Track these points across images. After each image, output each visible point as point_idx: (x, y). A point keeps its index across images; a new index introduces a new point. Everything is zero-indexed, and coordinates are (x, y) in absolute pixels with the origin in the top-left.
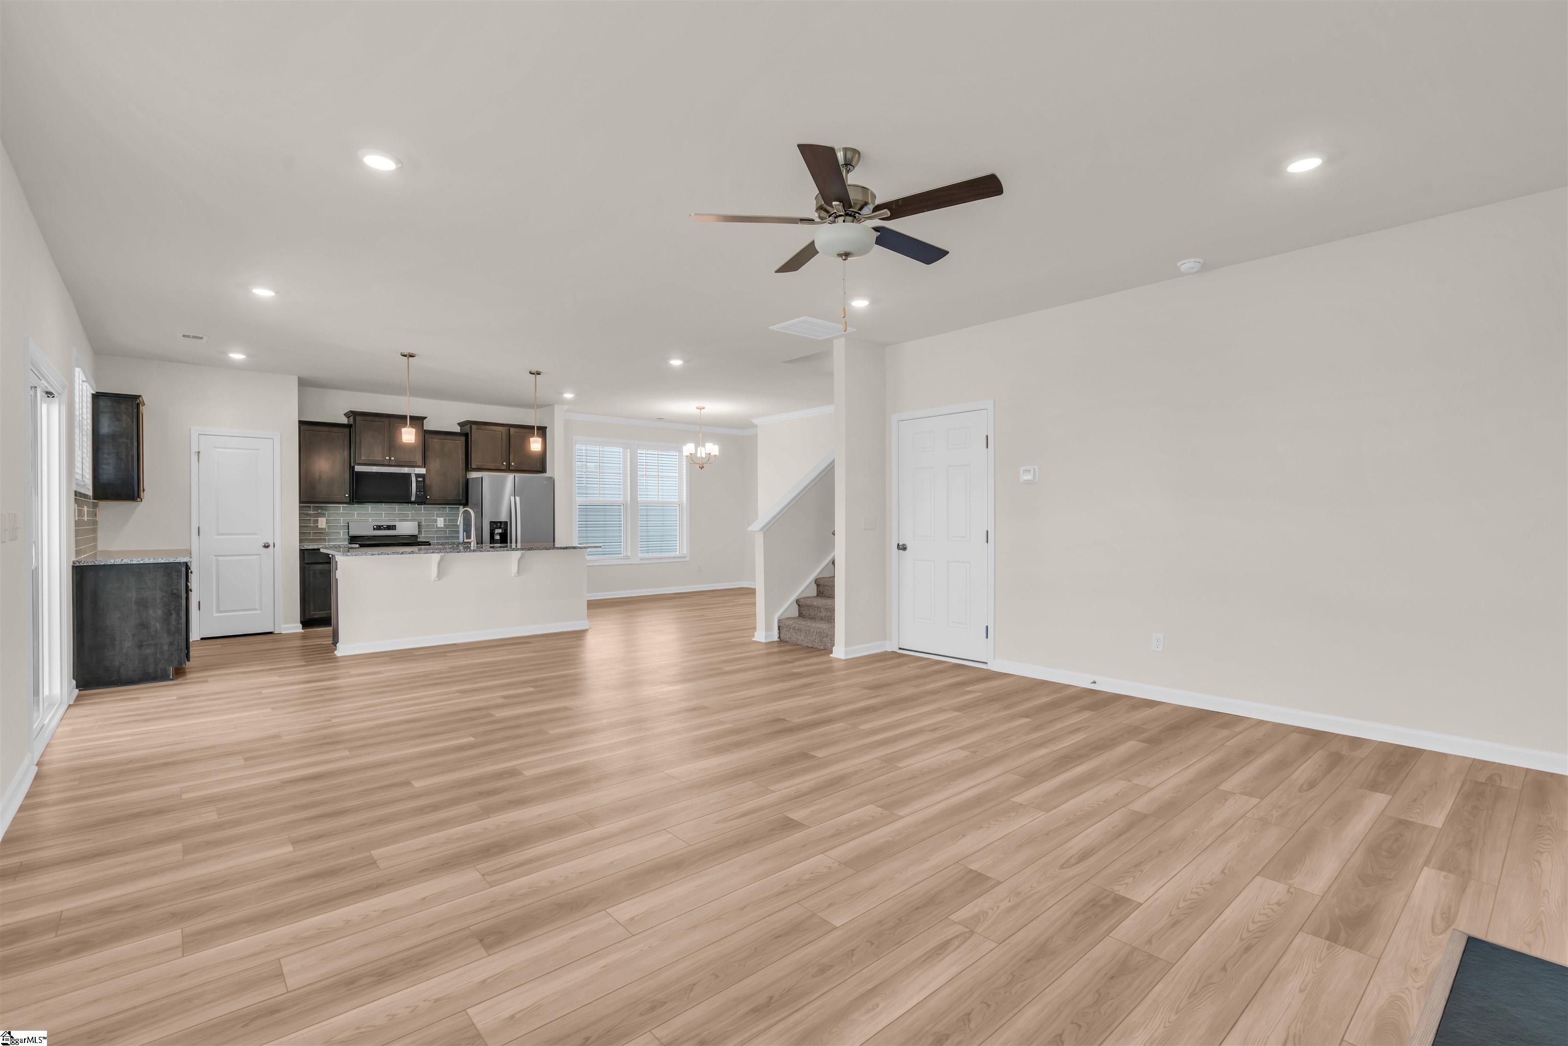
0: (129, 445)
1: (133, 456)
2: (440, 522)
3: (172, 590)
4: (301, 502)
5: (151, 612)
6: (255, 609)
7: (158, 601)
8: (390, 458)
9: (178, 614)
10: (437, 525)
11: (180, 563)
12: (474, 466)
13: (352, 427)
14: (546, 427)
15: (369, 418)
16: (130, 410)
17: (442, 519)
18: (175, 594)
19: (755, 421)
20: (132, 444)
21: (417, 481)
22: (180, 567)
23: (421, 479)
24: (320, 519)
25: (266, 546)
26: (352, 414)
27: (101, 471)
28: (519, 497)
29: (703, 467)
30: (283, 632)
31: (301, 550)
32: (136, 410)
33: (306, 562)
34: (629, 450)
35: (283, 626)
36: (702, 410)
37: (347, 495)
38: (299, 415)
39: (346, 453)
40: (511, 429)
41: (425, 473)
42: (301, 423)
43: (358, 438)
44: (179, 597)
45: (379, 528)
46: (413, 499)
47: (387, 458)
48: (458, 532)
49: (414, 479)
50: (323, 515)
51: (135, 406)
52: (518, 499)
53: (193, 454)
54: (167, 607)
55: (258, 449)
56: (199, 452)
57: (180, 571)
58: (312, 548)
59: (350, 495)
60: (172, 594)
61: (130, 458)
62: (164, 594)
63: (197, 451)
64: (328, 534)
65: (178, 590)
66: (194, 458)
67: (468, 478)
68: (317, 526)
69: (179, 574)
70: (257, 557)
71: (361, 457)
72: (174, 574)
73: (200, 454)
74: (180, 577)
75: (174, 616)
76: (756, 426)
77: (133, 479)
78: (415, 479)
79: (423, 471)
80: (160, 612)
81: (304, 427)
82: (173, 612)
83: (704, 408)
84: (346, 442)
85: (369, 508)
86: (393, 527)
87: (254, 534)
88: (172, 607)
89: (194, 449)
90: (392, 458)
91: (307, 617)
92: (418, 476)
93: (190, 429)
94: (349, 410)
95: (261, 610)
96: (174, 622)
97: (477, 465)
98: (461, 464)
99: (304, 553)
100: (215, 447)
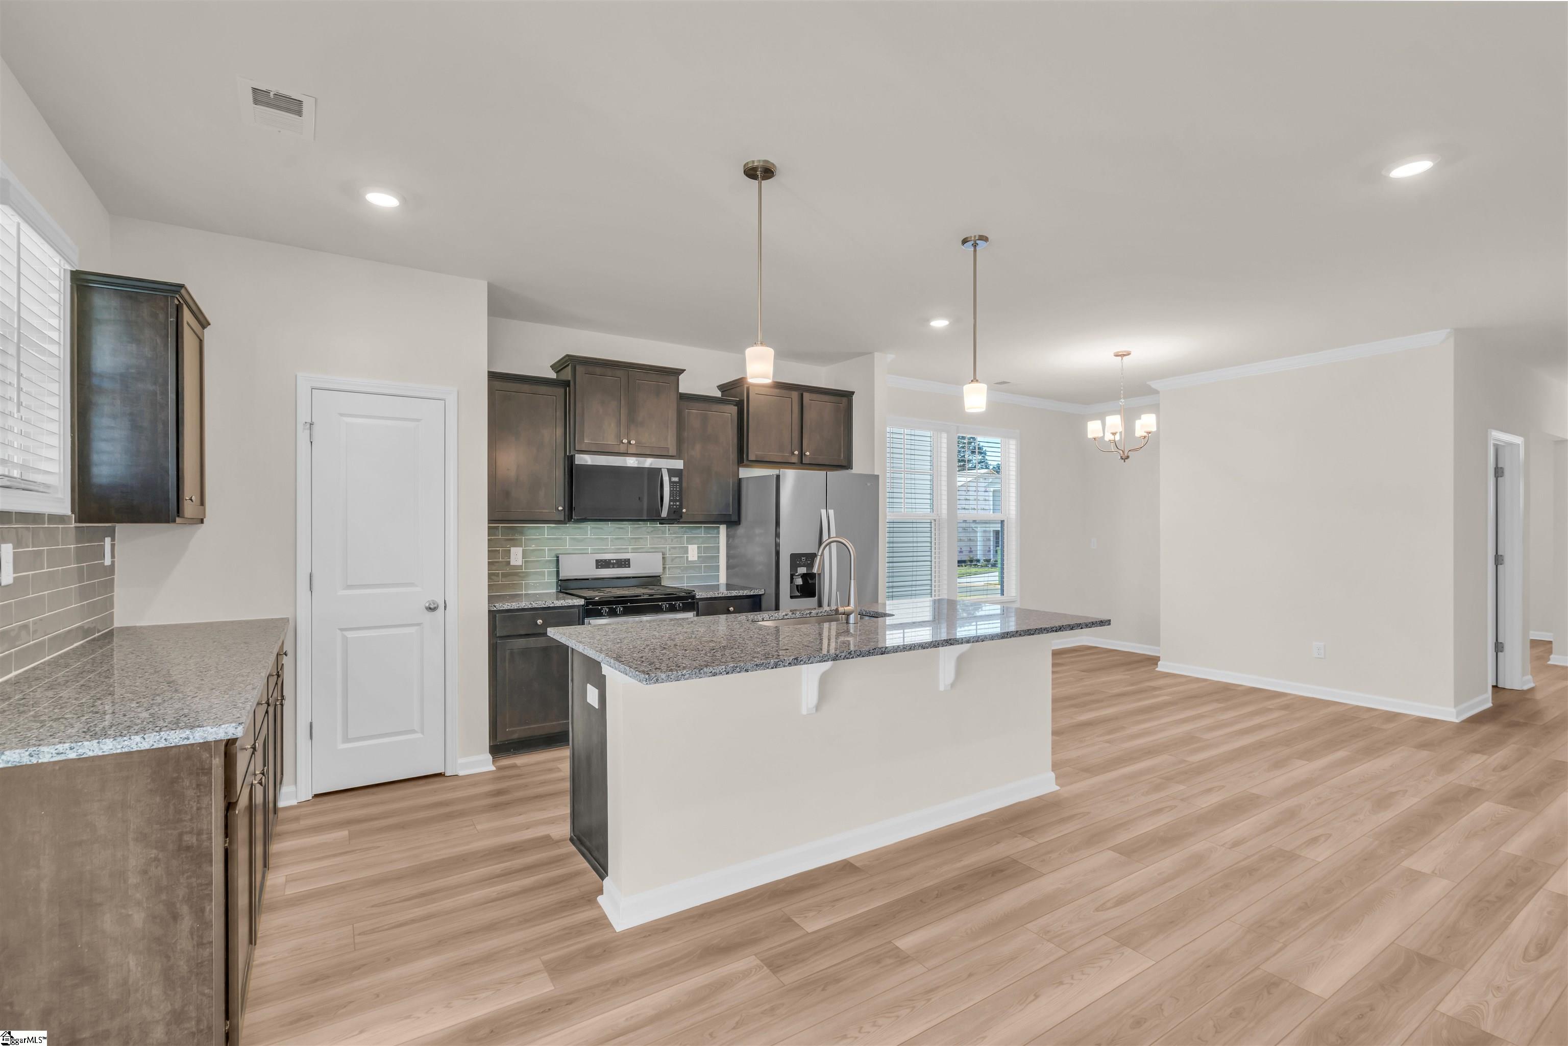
0: (159, 397)
1: (165, 424)
2: (693, 553)
3: (181, 835)
4: (490, 521)
5: (108, 922)
6: (413, 731)
7: (133, 879)
8: (629, 442)
9: (199, 913)
10: (687, 557)
11: (205, 745)
12: (752, 457)
13: (569, 386)
14: (853, 393)
15: (598, 370)
16: (161, 317)
17: (696, 546)
18: (188, 848)
19: (1154, 385)
20: (165, 393)
21: (670, 482)
22: (205, 755)
23: (676, 479)
24: (513, 550)
25: (431, 609)
26: (569, 362)
27: (95, 458)
28: (833, 511)
29: (1128, 457)
30: (461, 773)
31: (490, 611)
32: (173, 319)
33: (498, 635)
34: (944, 435)
35: (461, 761)
36: (1125, 358)
37: (560, 508)
38: (490, 361)
39: (560, 431)
40: (807, 396)
41: (682, 468)
42: (493, 376)
43: (579, 405)
44: (202, 856)
45: (601, 564)
46: (664, 514)
47: (625, 441)
48: (717, 568)
49: (666, 478)
50: (516, 543)
51: (172, 311)
52: (831, 512)
53: (300, 427)
54: (164, 897)
55: (418, 420)
56: (311, 424)
57: (208, 772)
58: (509, 608)
59: (564, 508)
60: (183, 849)
61: (160, 427)
62: (153, 853)
63: (310, 421)
64: (526, 575)
65: (200, 833)
66: (303, 436)
67: (740, 477)
68: (509, 562)
69: (204, 779)
70: (416, 628)
71: (584, 441)
72: (187, 783)
73: (315, 427)
74: (203, 788)
75: (187, 922)
76: (1156, 392)
77: (167, 472)
78: (668, 478)
79: (678, 464)
80: (138, 918)
81: (498, 384)
82: (185, 909)
83: (1129, 354)
84: (560, 414)
85: (589, 530)
86: (625, 563)
87: (412, 584)
88: (181, 892)
89: (303, 416)
90: (633, 442)
91: (501, 738)
92: (672, 472)
93: (296, 376)
94: (565, 354)
95: (423, 733)
96: (185, 943)
97: (756, 456)
98: (733, 455)
99: (495, 617)
100: (342, 415)
